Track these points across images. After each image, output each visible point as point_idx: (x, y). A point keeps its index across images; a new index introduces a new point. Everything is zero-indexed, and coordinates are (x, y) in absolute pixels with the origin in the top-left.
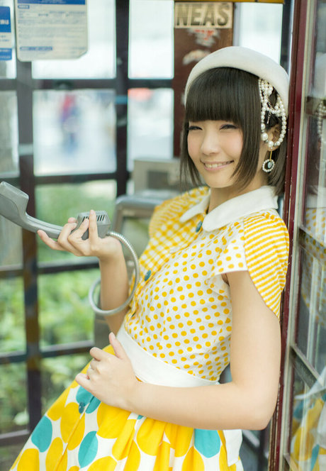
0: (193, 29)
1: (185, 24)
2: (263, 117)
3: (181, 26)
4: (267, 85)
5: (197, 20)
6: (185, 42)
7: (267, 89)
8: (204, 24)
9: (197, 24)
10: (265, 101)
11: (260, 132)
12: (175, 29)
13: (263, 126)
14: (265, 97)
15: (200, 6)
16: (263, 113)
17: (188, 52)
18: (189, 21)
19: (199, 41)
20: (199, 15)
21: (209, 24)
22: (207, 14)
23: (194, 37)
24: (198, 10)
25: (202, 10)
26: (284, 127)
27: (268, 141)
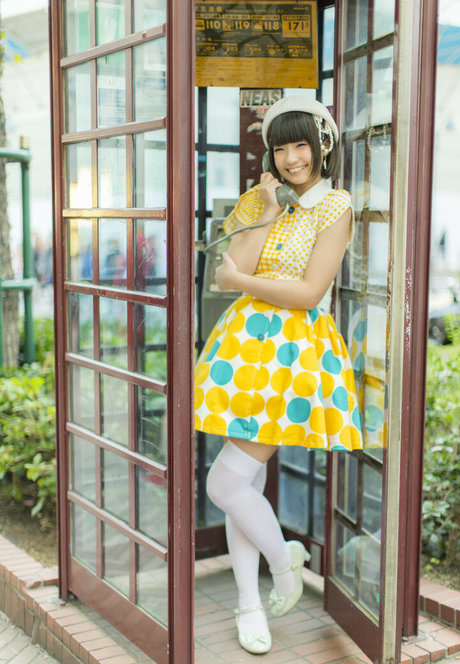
0: (254, 108)
1: (248, 104)
2: (320, 136)
3: (246, 106)
4: (318, 117)
5: (257, 101)
6: (248, 116)
7: (318, 119)
8: (262, 104)
9: (257, 104)
10: (319, 126)
12: (241, 109)
13: (321, 141)
14: (319, 124)
15: (259, 93)
16: (320, 133)
17: (250, 124)
18: (251, 103)
19: (258, 116)
20: (258, 98)
21: (265, 104)
22: (264, 97)
23: (255, 113)
24: (257, 95)
25: (260, 95)
26: (332, 140)
27: (325, 150)
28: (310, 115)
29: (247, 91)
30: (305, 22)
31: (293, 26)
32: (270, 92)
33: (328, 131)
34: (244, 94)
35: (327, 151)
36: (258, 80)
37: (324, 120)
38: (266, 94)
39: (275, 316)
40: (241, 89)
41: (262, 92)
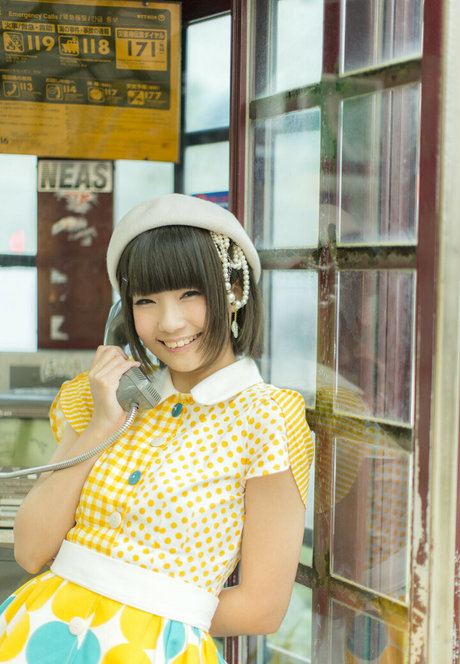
0: (63, 192)
1: (53, 186)
2: (226, 275)
3: (48, 189)
4: (221, 237)
5: (71, 181)
6: (50, 206)
7: (222, 241)
8: (77, 186)
9: (69, 186)
10: (224, 256)
11: (225, 293)
12: (39, 193)
13: (228, 285)
14: (223, 251)
15: (72, 166)
16: (226, 270)
17: (57, 220)
18: (58, 184)
19: (71, 207)
21: (82, 187)
22: (80, 175)
23: (64, 201)
24: (69, 171)
25: (75, 170)
26: (247, 282)
27: (235, 302)
28: (205, 232)
29: (50, 164)
30: (157, 42)
31: (136, 49)
32: (92, 166)
33: (239, 263)
34: (45, 168)
35: (239, 305)
36: (70, 143)
37: (232, 242)
38: (84, 170)
39: (90, 636)
40: (39, 159)
41: (77, 166)
